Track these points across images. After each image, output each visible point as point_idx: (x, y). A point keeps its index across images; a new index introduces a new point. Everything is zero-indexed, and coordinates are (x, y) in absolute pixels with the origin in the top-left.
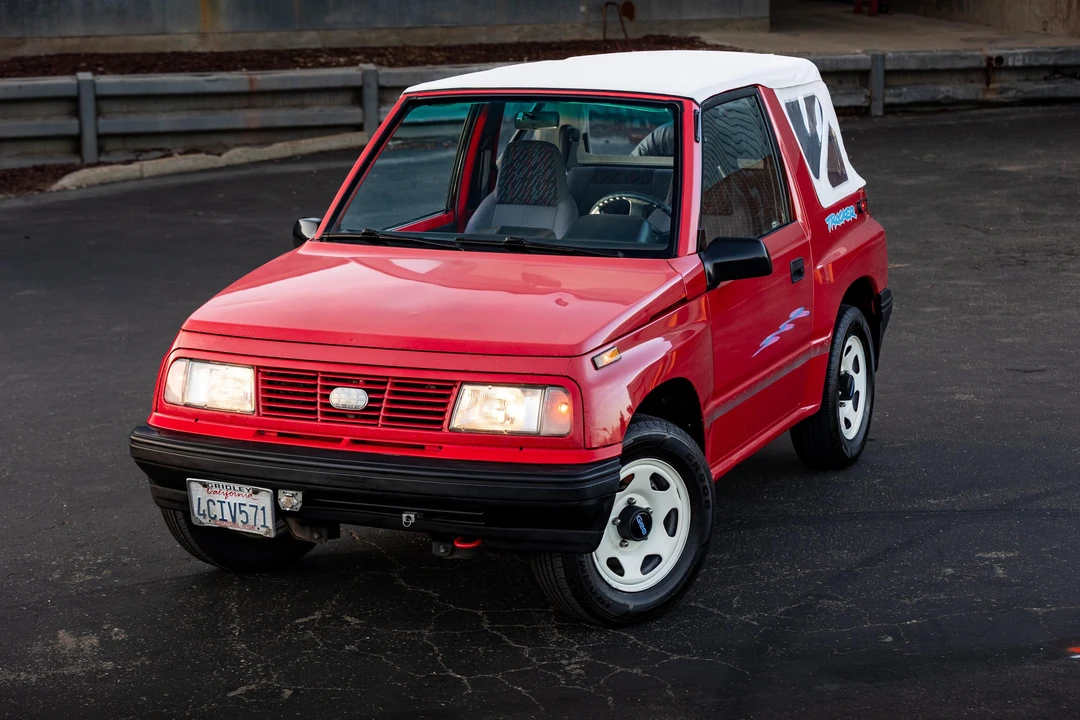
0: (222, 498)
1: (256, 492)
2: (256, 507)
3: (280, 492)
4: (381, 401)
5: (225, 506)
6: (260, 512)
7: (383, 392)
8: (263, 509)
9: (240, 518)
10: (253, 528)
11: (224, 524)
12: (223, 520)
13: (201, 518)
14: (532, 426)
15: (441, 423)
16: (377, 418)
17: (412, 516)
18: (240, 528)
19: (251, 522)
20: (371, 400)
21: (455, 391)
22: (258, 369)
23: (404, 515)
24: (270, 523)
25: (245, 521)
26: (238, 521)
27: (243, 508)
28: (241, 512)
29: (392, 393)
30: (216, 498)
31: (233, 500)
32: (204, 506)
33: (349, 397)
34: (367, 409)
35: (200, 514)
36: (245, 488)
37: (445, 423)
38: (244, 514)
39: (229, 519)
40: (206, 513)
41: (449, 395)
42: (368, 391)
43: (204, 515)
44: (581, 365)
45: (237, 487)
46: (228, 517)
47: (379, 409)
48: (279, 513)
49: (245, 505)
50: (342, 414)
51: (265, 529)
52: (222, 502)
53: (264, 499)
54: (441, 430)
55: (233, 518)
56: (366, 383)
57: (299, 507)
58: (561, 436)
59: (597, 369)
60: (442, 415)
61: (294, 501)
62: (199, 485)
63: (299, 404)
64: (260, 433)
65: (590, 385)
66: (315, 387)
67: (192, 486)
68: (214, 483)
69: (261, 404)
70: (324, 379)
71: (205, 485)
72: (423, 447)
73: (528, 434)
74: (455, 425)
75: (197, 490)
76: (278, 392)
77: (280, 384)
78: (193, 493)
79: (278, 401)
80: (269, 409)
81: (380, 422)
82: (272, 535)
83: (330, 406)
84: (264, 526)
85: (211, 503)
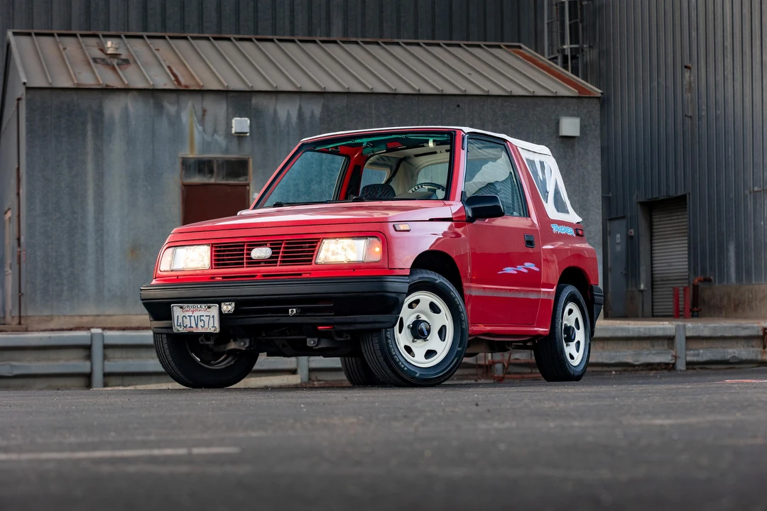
0: (190, 314)
1: (209, 307)
2: (209, 316)
3: (223, 304)
4: (279, 253)
5: (192, 318)
6: (212, 319)
7: (280, 248)
8: (213, 317)
9: (201, 324)
10: (207, 329)
11: (191, 330)
12: (191, 327)
13: (179, 328)
14: (360, 258)
15: (311, 261)
16: (276, 262)
17: (295, 310)
18: (200, 330)
19: (206, 326)
20: (273, 253)
21: (319, 243)
22: (212, 246)
23: (290, 310)
24: (217, 324)
26: (199, 326)
27: (202, 318)
28: (201, 320)
29: (285, 248)
30: (187, 314)
31: (196, 314)
32: (180, 320)
33: (261, 253)
34: (271, 257)
35: (177, 325)
36: (203, 306)
37: (313, 261)
38: (203, 321)
40: (181, 324)
41: (316, 246)
42: (272, 249)
43: (180, 326)
44: (387, 227)
45: (199, 306)
46: (193, 325)
47: (277, 257)
48: (222, 316)
49: (203, 316)
50: (258, 262)
51: (214, 329)
52: (190, 316)
53: (214, 311)
54: (311, 264)
55: (197, 325)
56: (271, 244)
57: (233, 310)
58: (376, 262)
59: (396, 230)
60: (312, 256)
61: (230, 307)
62: (179, 308)
63: (235, 259)
64: (212, 278)
65: (392, 237)
66: (243, 250)
67: (175, 308)
68: (186, 305)
69: (213, 262)
70: (248, 245)
71: (181, 307)
72: (300, 274)
73: (358, 262)
74: (319, 261)
75: (177, 311)
76: (223, 255)
77: (224, 251)
78: (175, 313)
79: (223, 260)
80: (218, 265)
81: (278, 264)
82: (218, 331)
83: (251, 258)
84: (213, 327)
85: (184, 318)
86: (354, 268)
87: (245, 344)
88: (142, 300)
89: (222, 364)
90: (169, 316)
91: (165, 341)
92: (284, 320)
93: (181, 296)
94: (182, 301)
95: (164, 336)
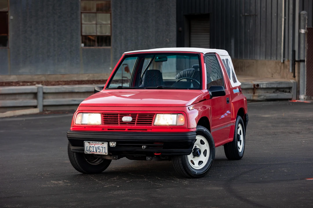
0: (93, 146)
1: (103, 143)
2: (103, 147)
3: (110, 142)
4: (135, 119)
5: (94, 148)
6: (104, 149)
7: (136, 117)
8: (105, 148)
9: (98, 150)
10: (101, 153)
11: (93, 153)
12: (93, 152)
13: (87, 152)
14: (175, 124)
15: (151, 124)
16: (134, 123)
17: (145, 146)
18: (98, 153)
19: (101, 151)
20: (133, 119)
21: (155, 116)
22: (102, 114)
23: (143, 146)
24: (107, 151)
26: (98, 152)
27: (99, 148)
28: (98, 149)
29: (138, 117)
30: (92, 146)
31: (96, 146)
32: (88, 148)
33: (127, 119)
34: (132, 121)
35: (87, 151)
36: (100, 142)
37: (152, 124)
38: (99, 150)
40: (89, 150)
41: (153, 117)
42: (132, 117)
43: (88, 151)
44: (186, 108)
45: (98, 142)
46: (95, 151)
47: (135, 121)
48: (110, 148)
50: (125, 123)
51: (105, 153)
52: (93, 147)
53: (105, 145)
54: (151, 125)
55: (96, 151)
56: (131, 115)
57: (115, 146)
58: (182, 125)
59: (190, 110)
60: (152, 121)
61: (114, 144)
62: (87, 143)
63: (113, 121)
64: (103, 129)
65: (188, 114)
66: (118, 117)
67: (85, 143)
68: (91, 142)
69: (103, 122)
70: (120, 115)
71: (89, 143)
72: (146, 130)
74: (155, 124)
75: (87, 144)
76: (108, 119)
77: (107, 117)
78: (85, 145)
79: (107, 121)
80: (105, 123)
81: (135, 124)
82: (107, 154)
83: (122, 121)
84: (105, 152)
85: (90, 147)
86: (172, 127)
87: (116, 158)
88: (68, 138)
89: (97, 162)
92: (138, 149)
93: (89, 138)
94: (89, 140)
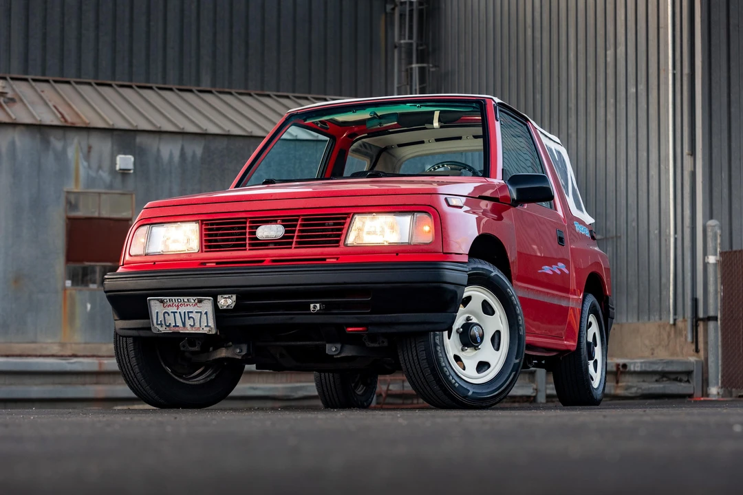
0: (174, 309)
1: (200, 301)
2: (201, 312)
3: (219, 297)
4: (294, 231)
5: (177, 315)
6: (204, 317)
7: (295, 226)
8: (206, 313)
9: (189, 322)
10: (198, 329)
11: (176, 329)
12: (176, 326)
13: (159, 327)
14: (405, 239)
15: (338, 242)
16: (291, 243)
17: (318, 305)
18: (189, 330)
19: (197, 325)
20: (286, 232)
21: (348, 220)
22: (202, 223)
23: (312, 305)
24: (212, 323)
25: (192, 324)
26: (188, 325)
27: (191, 315)
28: (189, 318)
29: (302, 225)
30: (170, 310)
31: (183, 309)
32: (161, 318)
33: (269, 232)
34: (283, 237)
35: (158, 324)
36: (192, 299)
37: (341, 243)
38: (192, 319)
39: (181, 325)
40: (163, 323)
41: (345, 223)
42: (284, 226)
43: (161, 324)
44: (438, 200)
45: (186, 299)
46: (179, 323)
47: (292, 237)
48: (219, 313)
49: (192, 312)
50: (266, 244)
51: (208, 329)
52: (174, 313)
53: (207, 305)
54: (338, 246)
55: (184, 324)
56: (283, 221)
57: (233, 305)
58: (427, 244)
59: (449, 205)
60: (339, 236)
61: (229, 301)
62: (157, 302)
63: (232, 240)
64: (202, 264)
65: (445, 213)
66: (245, 228)
67: (152, 303)
68: (168, 298)
69: (204, 244)
70: (251, 222)
71: (162, 301)
72: (324, 259)
73: (402, 245)
74: (349, 242)
75: (156, 307)
76: (216, 235)
77: (218, 229)
78: (153, 308)
79: (216, 241)
80: (209, 247)
81: (293, 246)
82: (213, 332)
83: (257, 239)
84: (207, 326)
85: (166, 315)
86: (397, 251)
87: (241, 351)
88: (106, 292)
89: (199, 378)
90: (145, 314)
91: (131, 347)
92: (300, 319)
93: (162, 286)
94: (163, 292)
95: (130, 340)
